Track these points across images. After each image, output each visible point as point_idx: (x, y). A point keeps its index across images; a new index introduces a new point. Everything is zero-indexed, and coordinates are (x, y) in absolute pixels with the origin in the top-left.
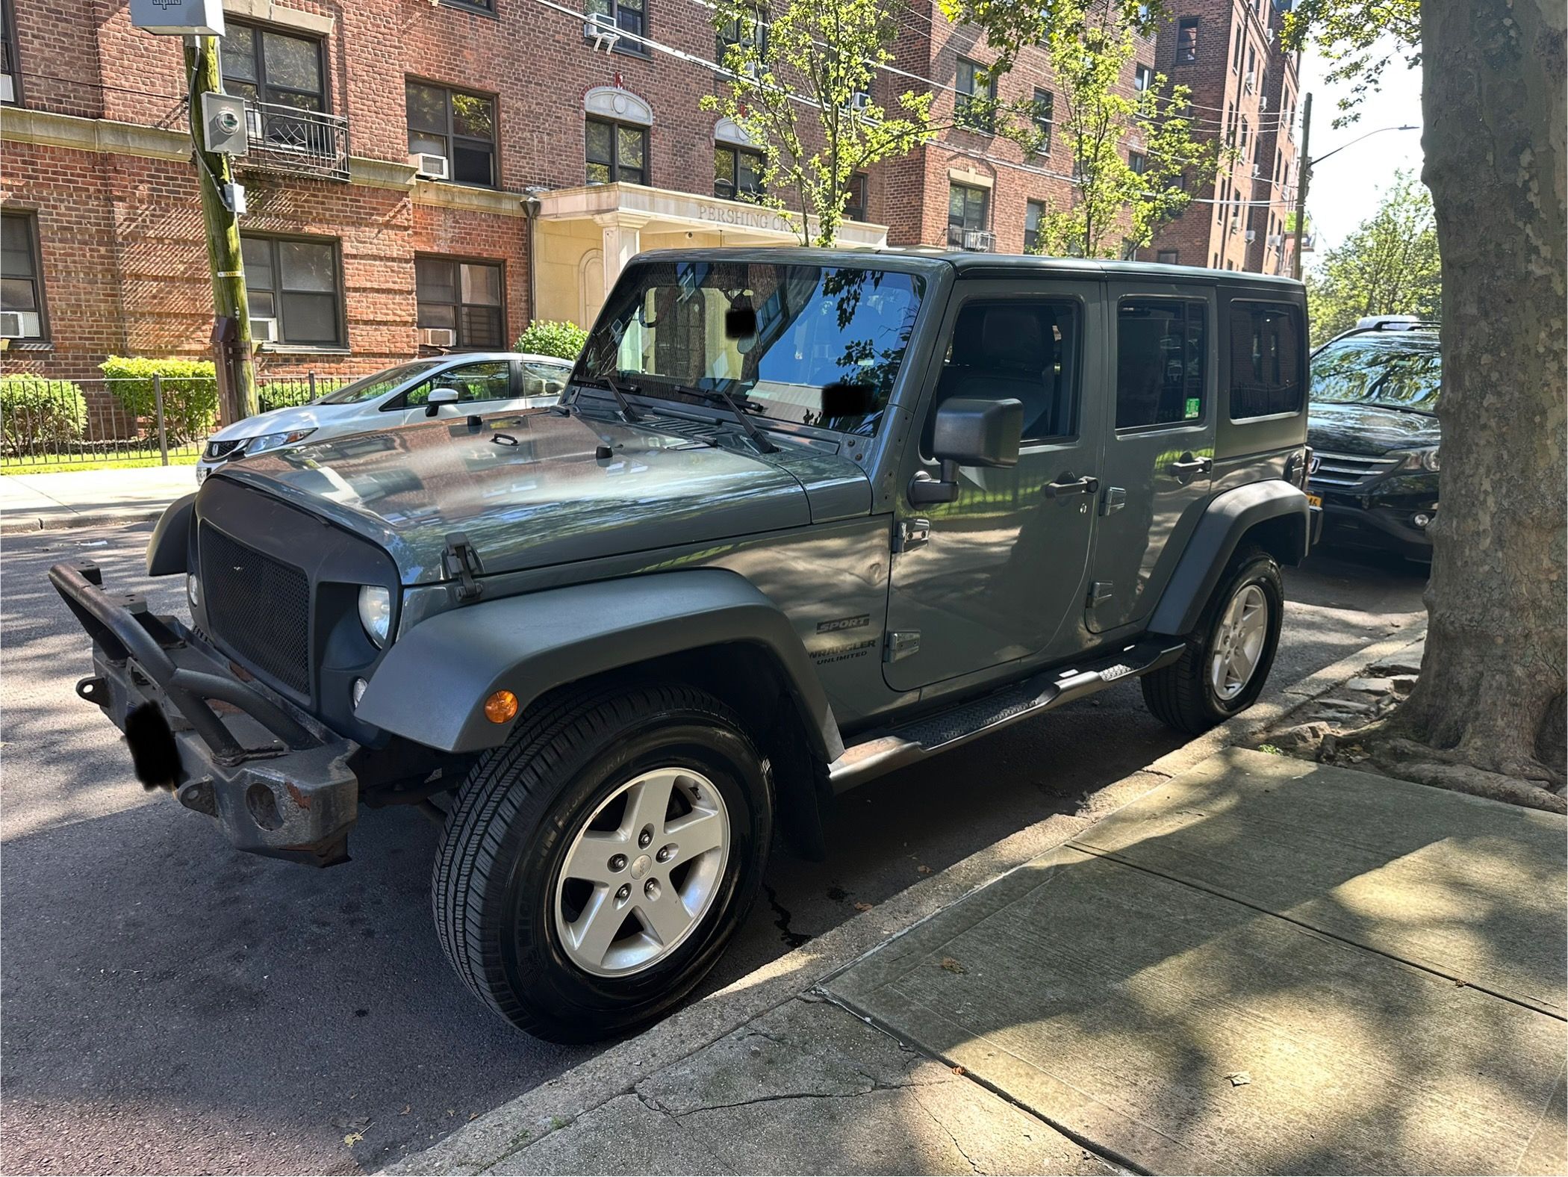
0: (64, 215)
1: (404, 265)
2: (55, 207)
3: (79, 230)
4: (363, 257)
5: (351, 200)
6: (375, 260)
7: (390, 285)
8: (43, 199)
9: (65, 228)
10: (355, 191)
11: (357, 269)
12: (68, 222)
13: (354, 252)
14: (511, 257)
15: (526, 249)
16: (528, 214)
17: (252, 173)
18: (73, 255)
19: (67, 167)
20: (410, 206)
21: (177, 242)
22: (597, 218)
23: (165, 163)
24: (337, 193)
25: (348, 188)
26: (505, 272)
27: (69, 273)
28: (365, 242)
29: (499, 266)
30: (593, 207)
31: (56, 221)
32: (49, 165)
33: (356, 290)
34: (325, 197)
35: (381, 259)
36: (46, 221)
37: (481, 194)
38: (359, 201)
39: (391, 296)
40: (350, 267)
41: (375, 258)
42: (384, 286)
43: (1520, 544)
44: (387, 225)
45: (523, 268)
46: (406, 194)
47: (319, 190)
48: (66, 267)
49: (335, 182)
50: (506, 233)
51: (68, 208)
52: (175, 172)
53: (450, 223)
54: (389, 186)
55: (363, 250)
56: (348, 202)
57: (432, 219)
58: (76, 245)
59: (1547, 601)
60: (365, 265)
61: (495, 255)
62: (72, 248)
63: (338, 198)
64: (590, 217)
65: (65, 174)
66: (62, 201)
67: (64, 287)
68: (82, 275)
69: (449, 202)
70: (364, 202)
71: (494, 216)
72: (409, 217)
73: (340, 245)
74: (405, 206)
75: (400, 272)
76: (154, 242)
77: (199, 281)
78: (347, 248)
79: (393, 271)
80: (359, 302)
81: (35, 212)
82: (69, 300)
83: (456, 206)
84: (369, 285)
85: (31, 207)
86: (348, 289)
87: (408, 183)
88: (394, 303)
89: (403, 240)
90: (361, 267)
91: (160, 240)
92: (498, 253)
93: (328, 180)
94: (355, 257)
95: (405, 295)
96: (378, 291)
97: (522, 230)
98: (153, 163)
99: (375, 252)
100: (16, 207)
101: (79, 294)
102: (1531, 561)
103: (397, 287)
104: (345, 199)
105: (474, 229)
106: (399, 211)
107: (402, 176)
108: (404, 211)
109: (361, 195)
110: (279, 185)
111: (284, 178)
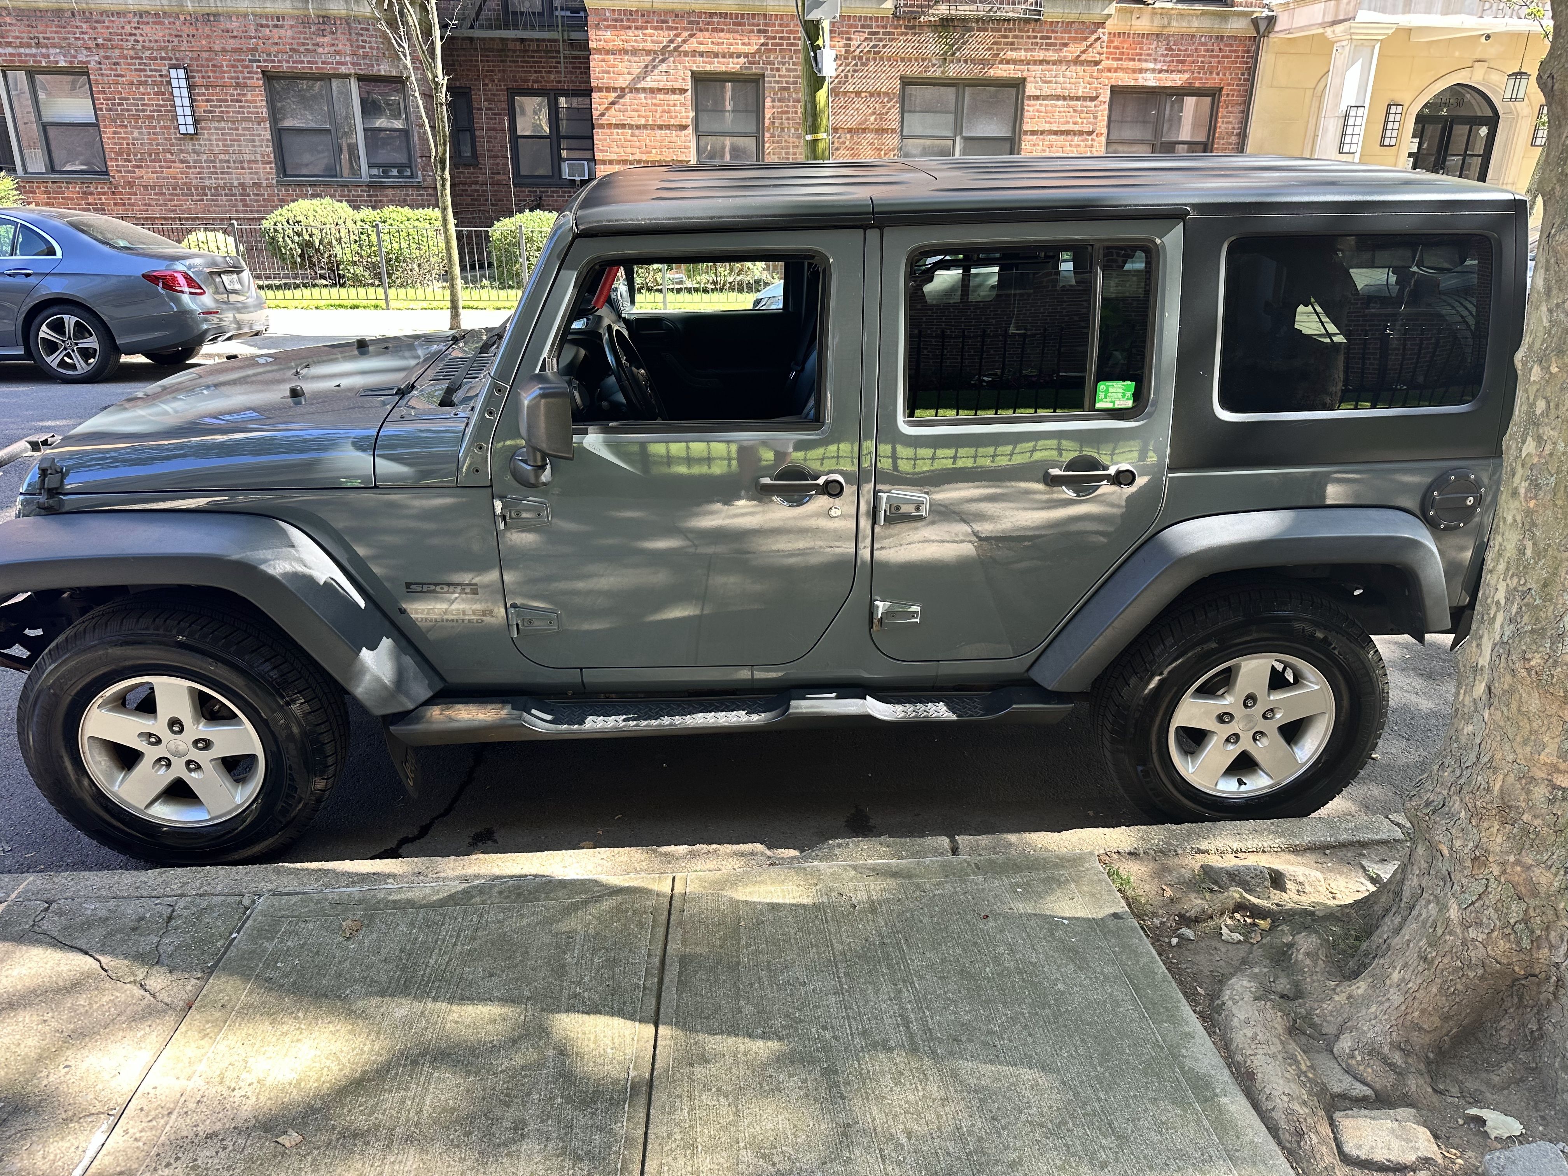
0: (785, 76)
1: (1089, 103)
2: (778, 70)
3: (795, 89)
4: (1045, 98)
5: (1042, 38)
6: (1058, 100)
7: (1070, 127)
8: (769, 63)
9: (785, 89)
10: (1048, 27)
11: (1038, 111)
12: (787, 82)
13: (1038, 93)
14: (1229, 85)
15: (1249, 74)
16: (1258, 32)
17: (947, 20)
18: (787, 112)
19: (791, 32)
20: (1105, 38)
21: (872, 95)
22: (1329, 32)
23: (871, 18)
24: (1028, 31)
25: (1041, 25)
26: (1219, 102)
27: (783, 129)
28: (1050, 82)
29: (1213, 95)
30: (1329, 19)
31: (778, 82)
32: (777, 32)
33: (1033, 133)
34: (1015, 37)
35: (1064, 98)
36: (770, 83)
37: (1204, 13)
38: (1050, 38)
39: (1069, 137)
40: (1031, 109)
41: (1058, 97)
42: (1064, 128)
43: (1514, 706)
44: (1077, 61)
45: (1241, 96)
46: (1102, 25)
47: (1010, 30)
48: (782, 124)
49: (1027, 21)
50: (1227, 57)
51: (788, 70)
52: (878, 27)
53: (1161, 51)
54: (1085, 18)
55: (1046, 90)
56: (1038, 40)
57: (1141, 49)
58: (791, 104)
59: (1535, 817)
60: (1046, 106)
61: (1210, 84)
62: (787, 106)
63: (1029, 37)
64: (1321, 31)
65: (789, 38)
66: (784, 64)
67: (778, 142)
68: (792, 130)
69: (1164, 27)
70: (1056, 38)
71: (1217, 37)
72: (1101, 51)
73: (1024, 87)
74: (1099, 38)
75: (1082, 112)
76: (853, 95)
77: (886, 131)
78: (1031, 89)
79: (1075, 111)
80: (1034, 145)
81: (763, 75)
82: (780, 153)
83: (1172, 30)
84: (1047, 127)
85: (759, 71)
86: (1026, 132)
87: (1106, 12)
88: (1071, 146)
89: (1092, 77)
90: (1043, 109)
91: (858, 94)
92: (1213, 81)
93: (1020, 19)
94: (1037, 98)
95: (1085, 136)
96: (1056, 133)
97: (1248, 52)
98: (860, 20)
99: (1059, 91)
100: (749, 72)
101: (788, 148)
102: (1525, 742)
103: (1076, 128)
104: (1036, 37)
105: (1188, 56)
106: (1090, 46)
107: (1100, 5)
108: (1098, 44)
109: (1053, 31)
110: (971, 29)
111: (977, 21)
